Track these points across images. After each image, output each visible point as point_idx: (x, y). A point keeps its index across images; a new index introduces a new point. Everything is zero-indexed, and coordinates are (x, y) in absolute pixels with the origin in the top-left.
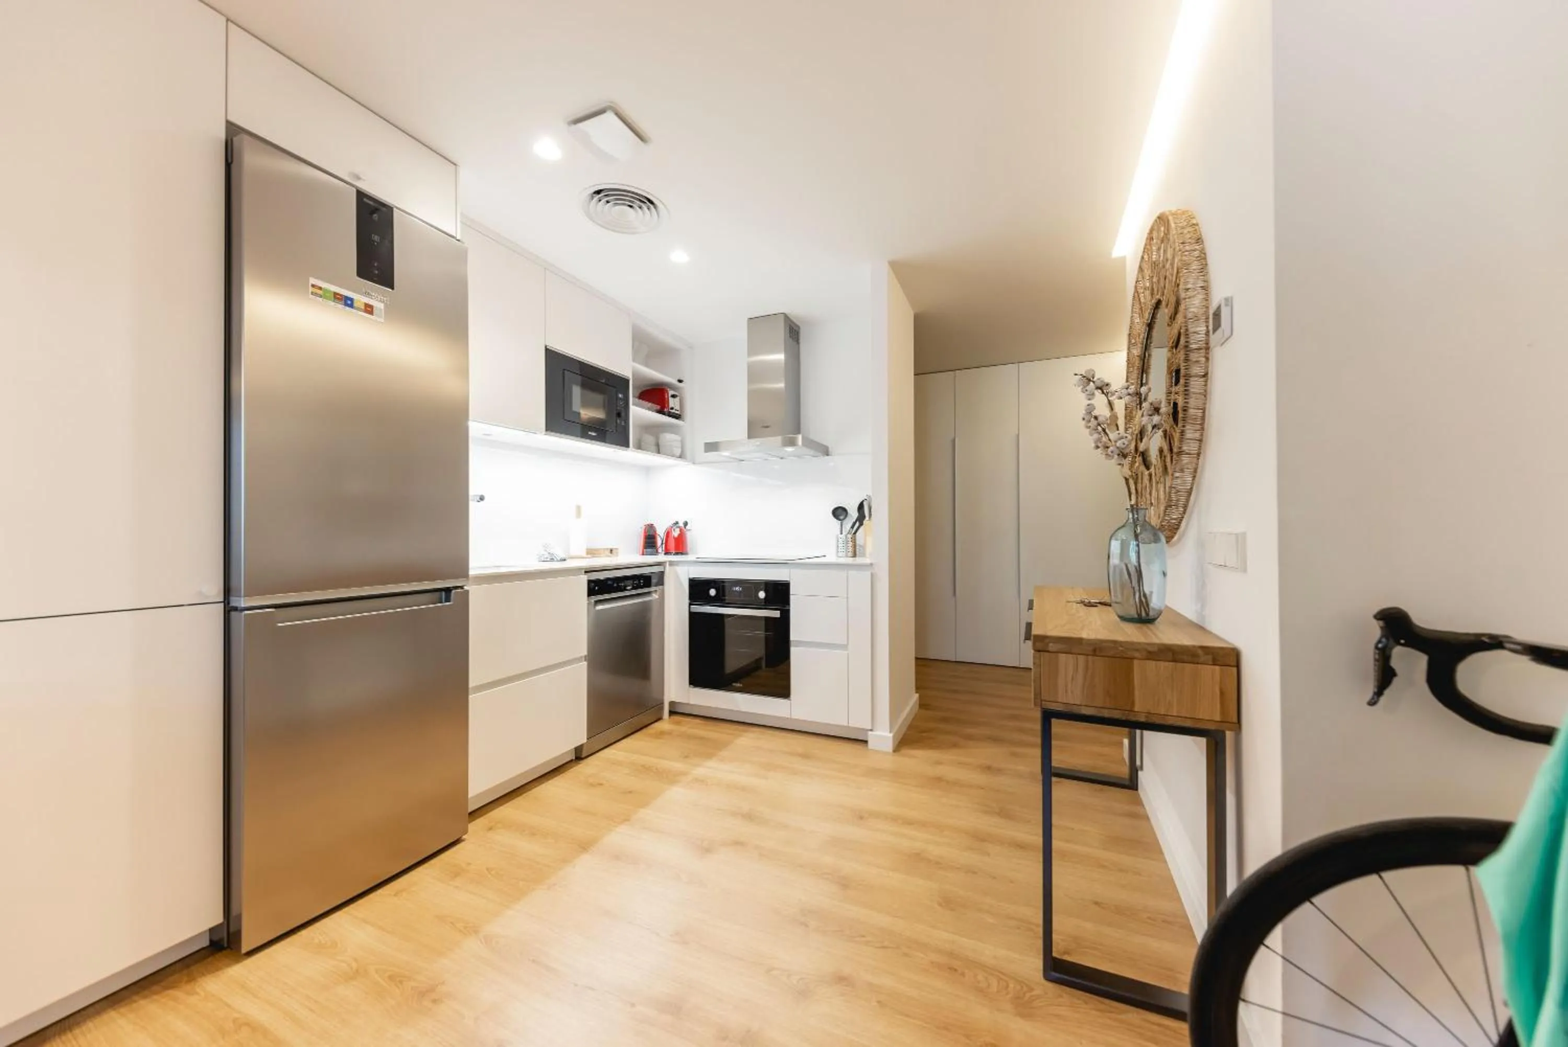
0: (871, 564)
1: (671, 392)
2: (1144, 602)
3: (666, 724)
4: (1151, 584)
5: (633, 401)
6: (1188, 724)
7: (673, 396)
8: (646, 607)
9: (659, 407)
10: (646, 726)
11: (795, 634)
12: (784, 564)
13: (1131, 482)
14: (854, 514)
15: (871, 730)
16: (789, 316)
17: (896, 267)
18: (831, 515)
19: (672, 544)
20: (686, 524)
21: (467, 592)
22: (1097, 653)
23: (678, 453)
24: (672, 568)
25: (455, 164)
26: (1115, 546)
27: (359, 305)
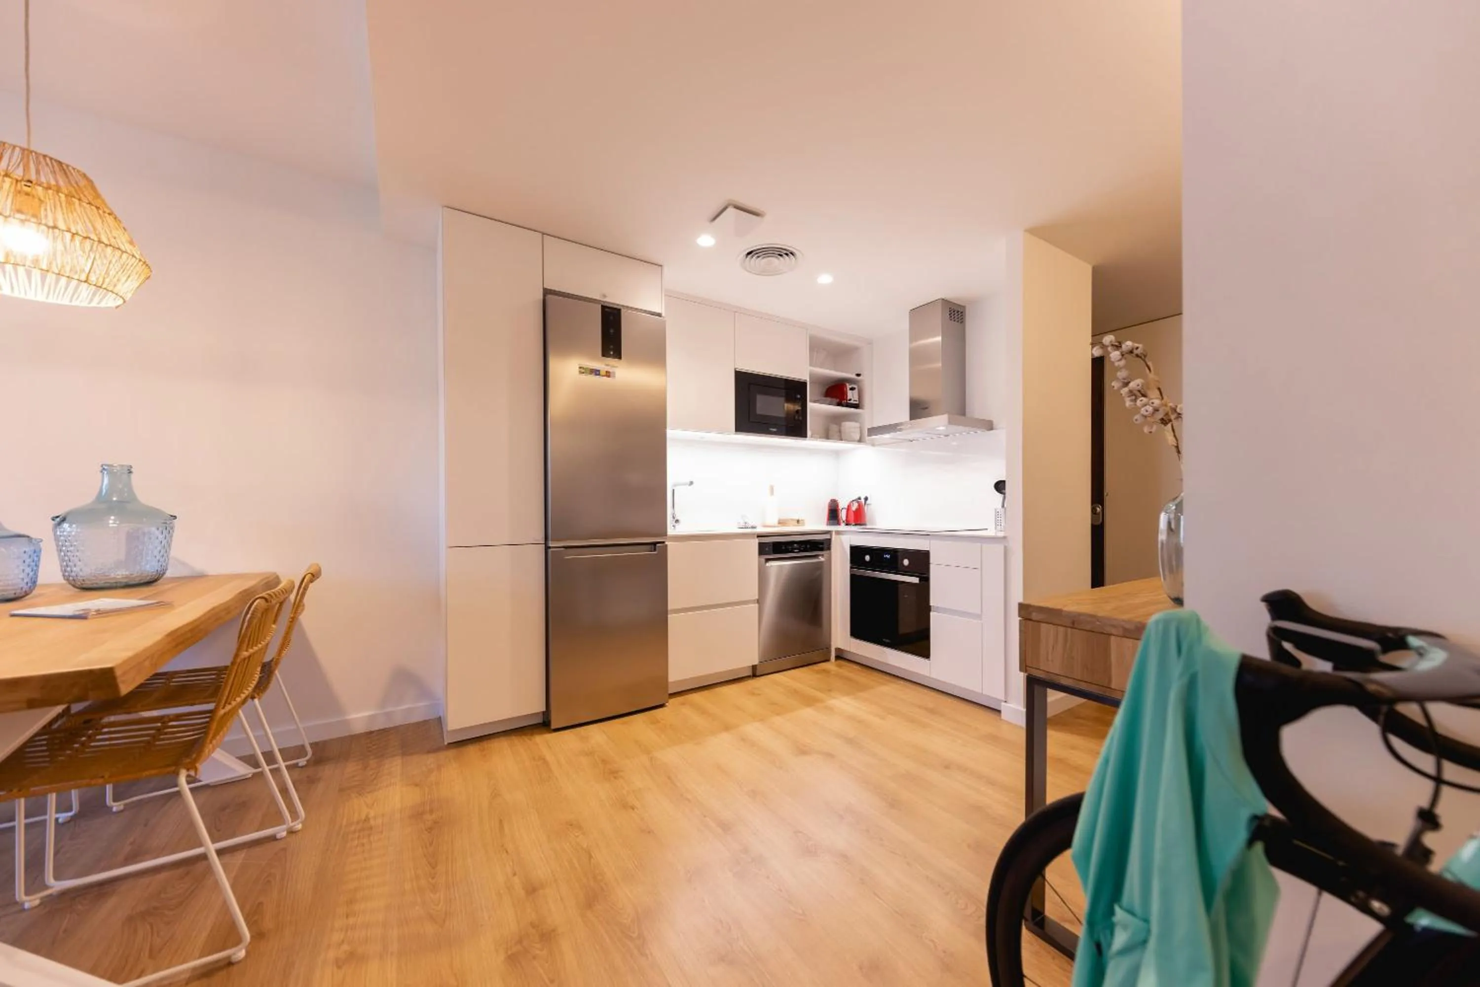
0: (1005, 538)
1: (849, 386)
3: (831, 666)
5: (810, 399)
7: (852, 389)
9: (837, 401)
10: (815, 663)
11: (934, 601)
12: (927, 535)
15: (1004, 701)
16: (949, 300)
18: (993, 488)
19: (852, 517)
20: (866, 499)
21: (666, 546)
22: (1076, 626)
23: (858, 437)
24: (838, 536)
25: (661, 266)
27: (603, 373)
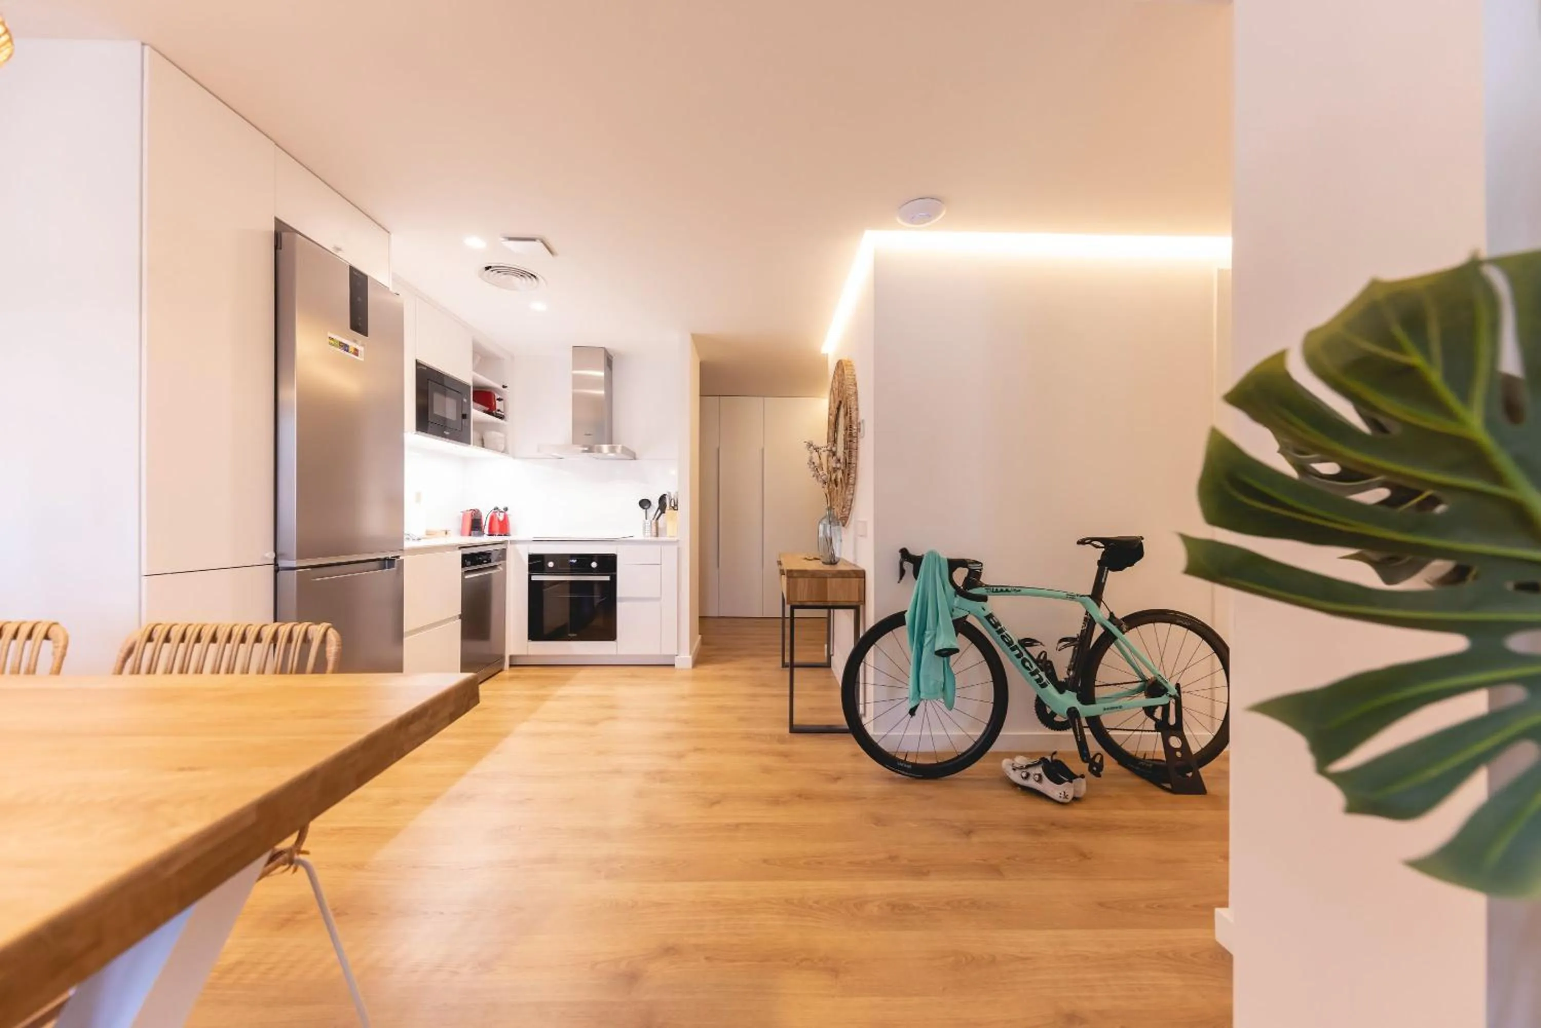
0: (678, 541)
1: (497, 396)
2: (833, 555)
3: (507, 671)
4: (836, 545)
5: (473, 405)
6: (847, 604)
7: (500, 400)
8: (488, 579)
9: (487, 409)
10: (493, 675)
11: (620, 593)
12: (613, 541)
13: (828, 495)
14: (655, 504)
15: (677, 655)
16: (608, 350)
17: (694, 336)
18: (638, 505)
19: (496, 527)
20: (507, 509)
21: (402, 561)
22: (813, 577)
23: (503, 448)
24: (505, 546)
25: (389, 232)
26: (821, 527)
27: (351, 350)
